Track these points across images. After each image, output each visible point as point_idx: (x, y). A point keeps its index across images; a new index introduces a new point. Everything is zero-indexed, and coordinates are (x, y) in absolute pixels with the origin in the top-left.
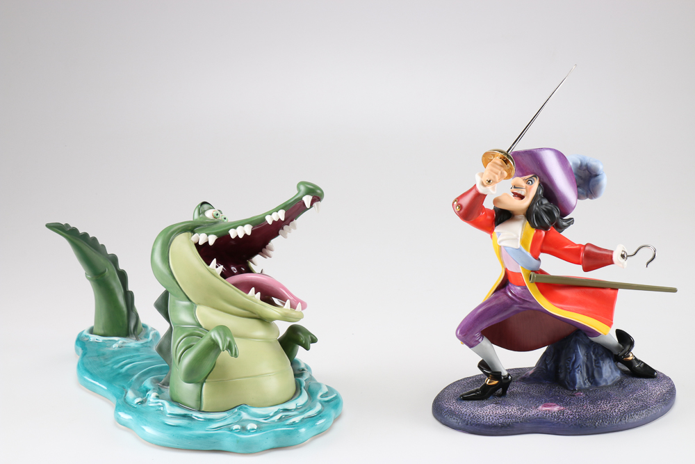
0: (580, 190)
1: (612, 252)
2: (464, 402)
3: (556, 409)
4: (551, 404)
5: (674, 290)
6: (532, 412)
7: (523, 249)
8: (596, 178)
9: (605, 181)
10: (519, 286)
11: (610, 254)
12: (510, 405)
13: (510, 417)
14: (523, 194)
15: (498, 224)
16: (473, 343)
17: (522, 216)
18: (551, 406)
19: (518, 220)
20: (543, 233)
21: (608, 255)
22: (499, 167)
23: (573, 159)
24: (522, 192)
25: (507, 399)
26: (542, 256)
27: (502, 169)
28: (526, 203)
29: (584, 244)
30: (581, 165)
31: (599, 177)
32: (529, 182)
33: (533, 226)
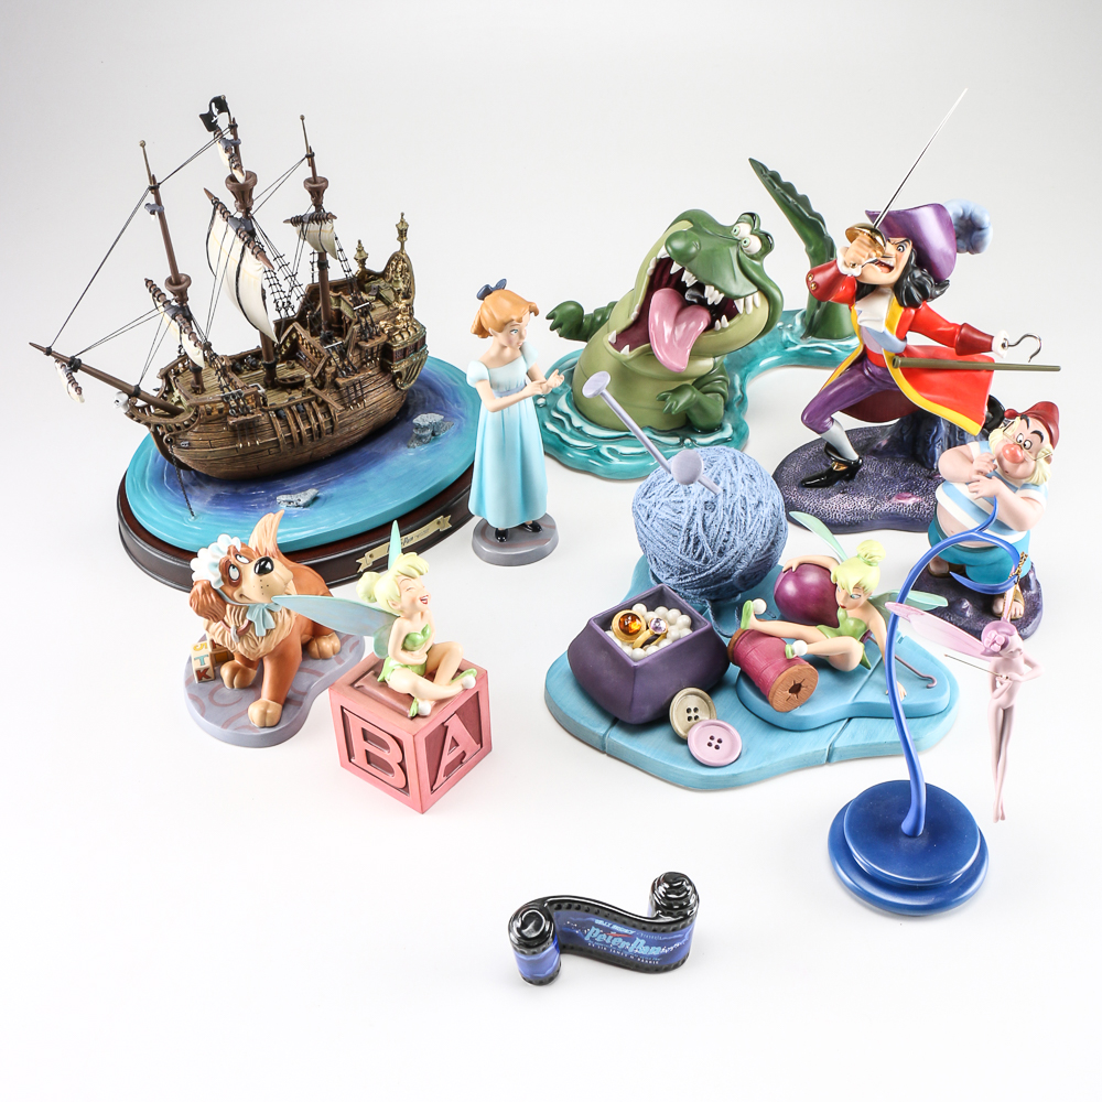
0: (960, 242)
1: (992, 337)
2: (806, 490)
3: (911, 501)
4: (906, 495)
5: (1056, 369)
6: (885, 506)
7: (888, 332)
8: (980, 233)
9: (990, 236)
10: (878, 366)
11: (988, 340)
12: (859, 495)
13: (861, 513)
14: (892, 264)
15: (858, 299)
16: (821, 430)
17: (889, 290)
18: (905, 498)
19: (883, 294)
20: (913, 311)
21: (986, 343)
22: (866, 248)
23: (954, 210)
24: (891, 262)
25: (855, 483)
26: (910, 335)
27: (870, 250)
28: (894, 276)
29: (960, 324)
30: (962, 218)
31: (984, 232)
32: (900, 247)
33: (901, 304)
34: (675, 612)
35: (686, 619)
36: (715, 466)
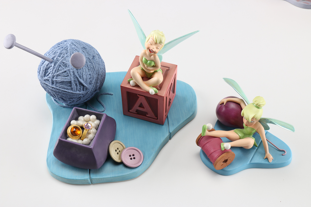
34: (87, 116)
35: (93, 117)
36: (69, 51)
